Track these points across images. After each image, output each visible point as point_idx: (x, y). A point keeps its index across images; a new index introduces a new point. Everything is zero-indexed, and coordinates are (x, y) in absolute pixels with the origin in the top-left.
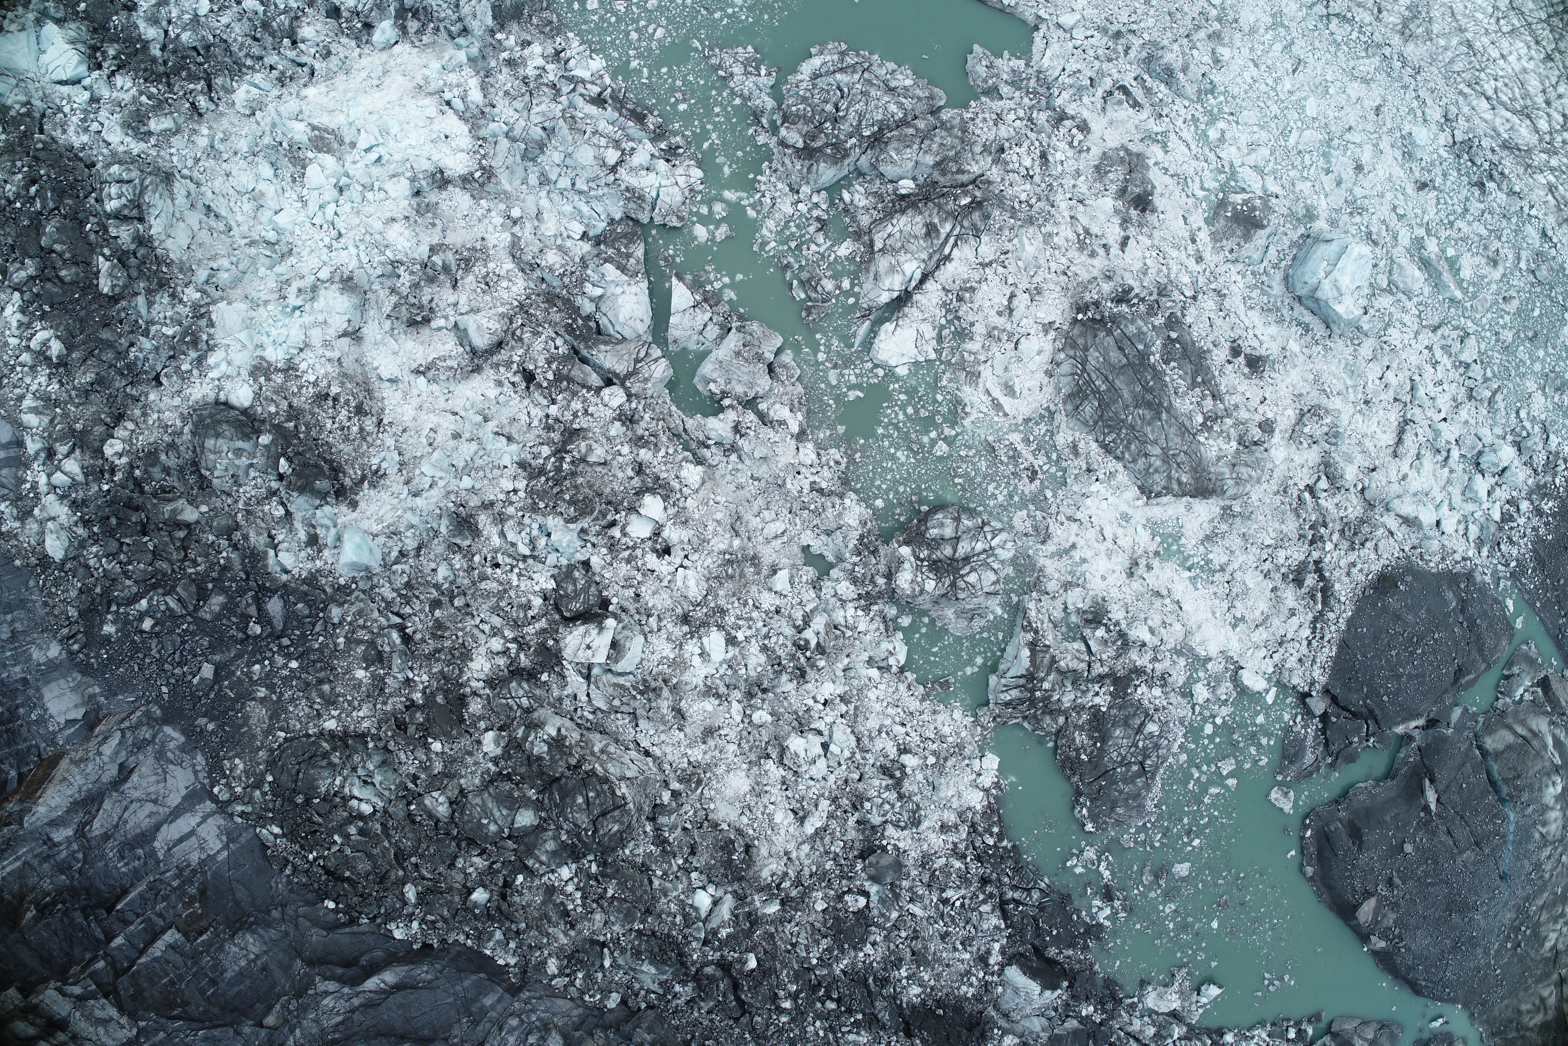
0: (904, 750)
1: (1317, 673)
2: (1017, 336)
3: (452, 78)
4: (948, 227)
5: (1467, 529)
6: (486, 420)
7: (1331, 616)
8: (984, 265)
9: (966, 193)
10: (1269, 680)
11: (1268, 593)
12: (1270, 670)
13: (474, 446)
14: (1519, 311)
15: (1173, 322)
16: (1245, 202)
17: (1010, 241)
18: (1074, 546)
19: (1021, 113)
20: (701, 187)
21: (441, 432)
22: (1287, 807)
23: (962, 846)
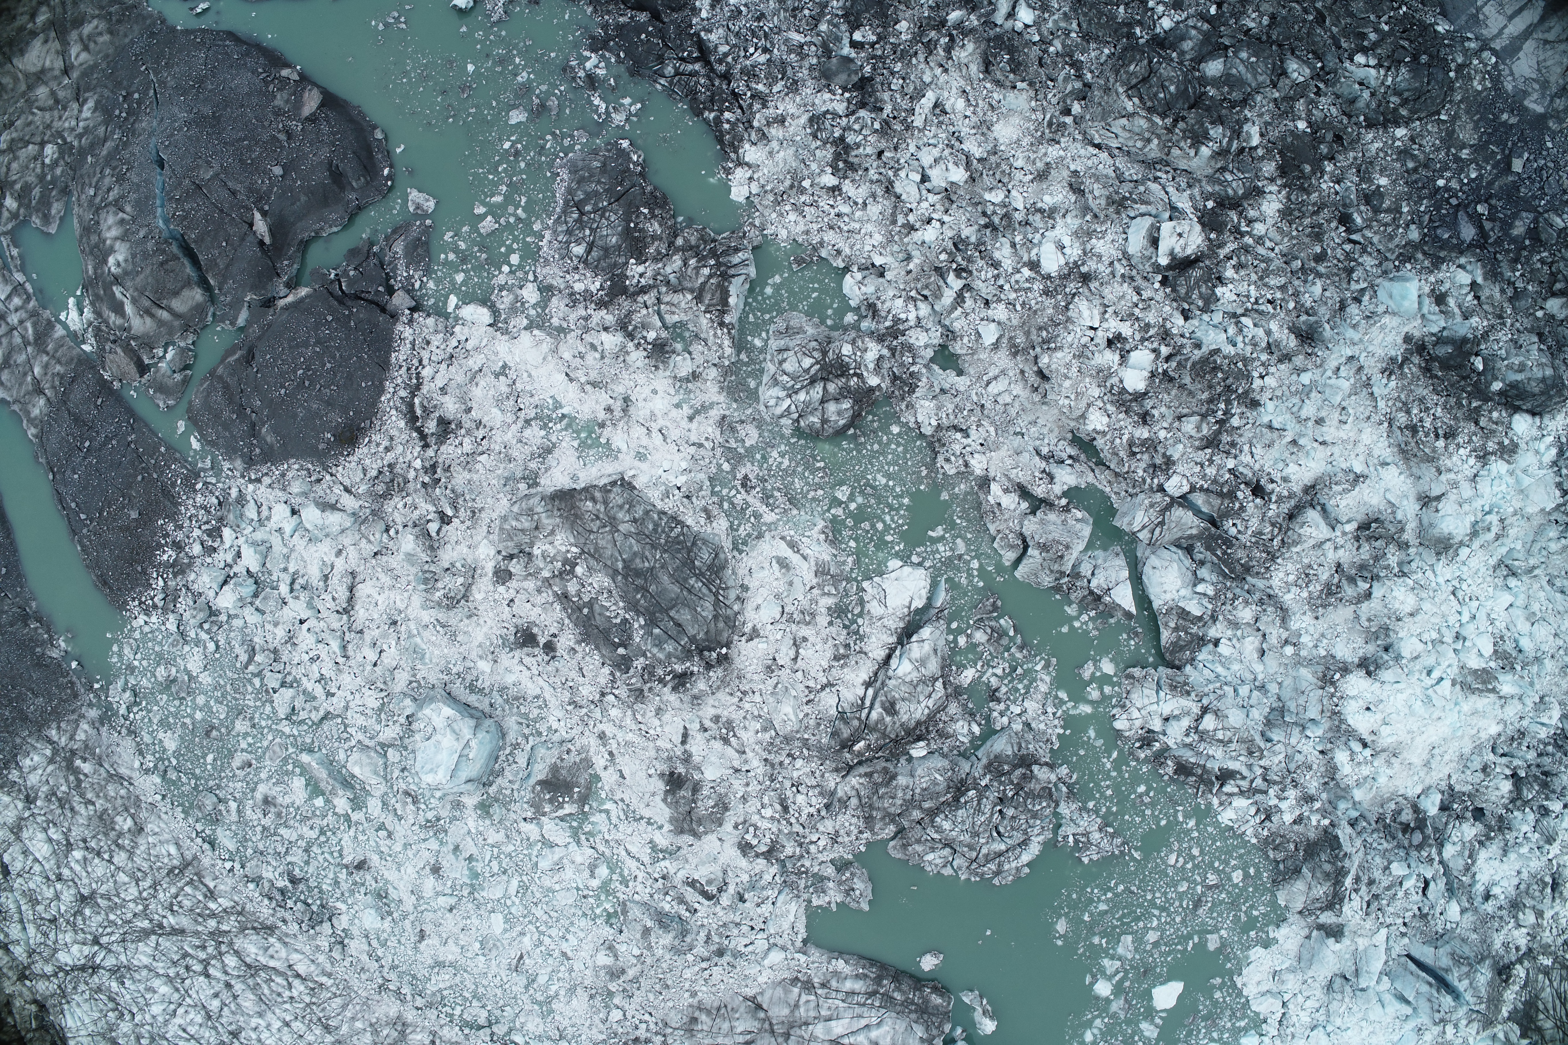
0: (835, 190)
1: (408, 332)
2: (784, 620)
3: (1366, 771)
4: (874, 715)
5: (259, 513)
6: (1294, 442)
7: (403, 393)
8: (830, 685)
9: (860, 754)
10: (457, 319)
11: (474, 405)
12: (457, 329)
13: (1304, 414)
14: (231, 755)
15: (623, 664)
16: (561, 806)
17: (807, 715)
18: (691, 419)
19: (813, 848)
20: (1114, 711)
21: (1335, 422)
22: (414, 195)
23: (757, 106)
